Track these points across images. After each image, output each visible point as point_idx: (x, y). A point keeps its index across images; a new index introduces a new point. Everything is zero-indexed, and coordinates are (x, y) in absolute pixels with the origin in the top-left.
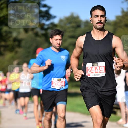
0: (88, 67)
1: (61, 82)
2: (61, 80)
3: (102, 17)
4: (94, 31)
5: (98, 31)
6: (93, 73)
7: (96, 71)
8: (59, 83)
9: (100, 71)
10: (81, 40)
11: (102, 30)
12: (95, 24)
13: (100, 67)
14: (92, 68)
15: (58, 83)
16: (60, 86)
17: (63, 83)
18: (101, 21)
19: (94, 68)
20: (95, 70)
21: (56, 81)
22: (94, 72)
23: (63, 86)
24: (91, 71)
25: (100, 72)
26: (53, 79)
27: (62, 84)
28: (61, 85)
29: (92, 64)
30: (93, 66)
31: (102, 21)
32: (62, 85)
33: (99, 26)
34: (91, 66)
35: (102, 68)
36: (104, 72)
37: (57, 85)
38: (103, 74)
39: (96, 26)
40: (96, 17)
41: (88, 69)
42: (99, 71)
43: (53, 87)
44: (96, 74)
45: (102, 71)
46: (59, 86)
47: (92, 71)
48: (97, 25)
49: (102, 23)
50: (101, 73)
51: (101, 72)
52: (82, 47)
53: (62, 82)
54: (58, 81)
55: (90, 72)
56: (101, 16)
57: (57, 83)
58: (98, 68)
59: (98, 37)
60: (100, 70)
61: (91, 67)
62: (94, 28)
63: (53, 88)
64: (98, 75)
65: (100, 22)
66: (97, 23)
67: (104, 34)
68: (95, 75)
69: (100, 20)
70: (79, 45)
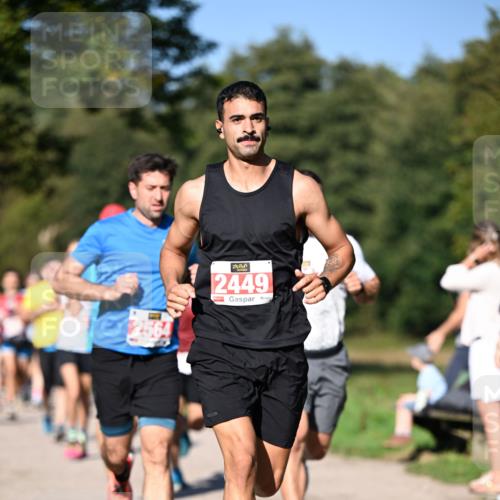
0: (215, 274)
1: (159, 323)
2: (160, 318)
3: (254, 121)
4: (230, 163)
5: (245, 164)
6: (232, 292)
7: (244, 287)
8: (153, 326)
9: (256, 287)
10: (193, 192)
11: (258, 159)
12: (232, 142)
13: (255, 275)
14: (229, 277)
15: (150, 329)
16: (156, 340)
17: (168, 327)
18: (254, 132)
19: (235, 278)
20: (240, 284)
21: (143, 322)
22: (237, 289)
23: (164, 339)
24: (225, 287)
25: (255, 292)
26: (135, 313)
27: (162, 332)
28: (160, 335)
29: (232, 265)
30: (233, 270)
31: (258, 134)
32: (163, 336)
33: (246, 148)
34: (229, 271)
35: (262, 280)
36: (268, 292)
37: (144, 333)
38: (263, 296)
39: (237, 148)
40: (237, 120)
41: (217, 278)
42: (251, 288)
43: (132, 340)
44: (243, 296)
45: (262, 288)
46: (153, 336)
47: (230, 287)
48: (240, 145)
49: (257, 139)
50: (260, 295)
51: (258, 290)
52: (197, 216)
53: (164, 324)
54: (151, 322)
55: (225, 291)
56: (254, 117)
57: (146, 328)
58: (249, 278)
59: (246, 183)
60: (254, 283)
61: (227, 275)
62: (230, 154)
63: (132, 344)
64: (250, 299)
65: (251, 136)
66: (239, 140)
67: (264, 171)
68: (241, 299)
69: (249, 130)
70: (187, 209)
